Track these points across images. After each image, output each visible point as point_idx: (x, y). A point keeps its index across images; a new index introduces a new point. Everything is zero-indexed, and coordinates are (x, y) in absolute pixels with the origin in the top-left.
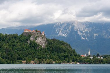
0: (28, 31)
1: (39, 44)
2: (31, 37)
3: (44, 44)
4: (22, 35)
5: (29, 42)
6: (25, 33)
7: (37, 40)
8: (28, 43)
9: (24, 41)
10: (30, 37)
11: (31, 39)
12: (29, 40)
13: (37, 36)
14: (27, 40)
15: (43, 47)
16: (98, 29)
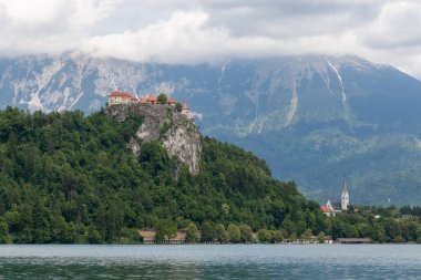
0: (127, 101)
1: (175, 158)
2: (143, 126)
3: (194, 159)
4: (101, 118)
5: (135, 148)
6: (115, 107)
7: (166, 138)
8: (130, 150)
9: (113, 142)
10: (136, 128)
11: (141, 135)
12: (135, 137)
13: (168, 121)
14: (127, 139)
15: (190, 169)
16: (200, 90)
